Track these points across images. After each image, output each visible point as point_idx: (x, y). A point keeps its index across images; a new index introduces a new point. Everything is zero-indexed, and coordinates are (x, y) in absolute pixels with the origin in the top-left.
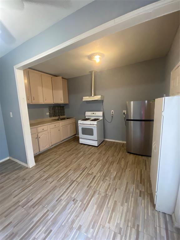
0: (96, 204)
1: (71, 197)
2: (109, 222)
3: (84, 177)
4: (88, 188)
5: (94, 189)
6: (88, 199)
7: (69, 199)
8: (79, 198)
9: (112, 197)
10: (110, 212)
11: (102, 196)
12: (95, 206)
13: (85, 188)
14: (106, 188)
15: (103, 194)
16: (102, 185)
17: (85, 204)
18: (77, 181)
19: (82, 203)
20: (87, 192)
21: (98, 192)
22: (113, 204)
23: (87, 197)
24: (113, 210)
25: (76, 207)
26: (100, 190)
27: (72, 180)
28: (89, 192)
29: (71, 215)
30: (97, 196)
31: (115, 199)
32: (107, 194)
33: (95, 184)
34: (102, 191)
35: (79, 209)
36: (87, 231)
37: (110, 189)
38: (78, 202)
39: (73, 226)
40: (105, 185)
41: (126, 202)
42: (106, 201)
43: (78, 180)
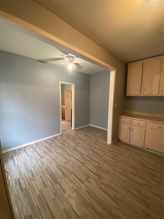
0: (56, 173)
1: (70, 161)
2: (41, 176)
3: (85, 172)
4: (71, 172)
5: (68, 176)
6: (63, 170)
7: (70, 160)
8: (66, 165)
9: (52, 187)
10: (44, 179)
11: (58, 179)
12: (54, 172)
13: (72, 170)
14: (62, 186)
15: (59, 180)
16: (69, 184)
17: (60, 167)
18: (82, 166)
19: (62, 166)
20: (68, 170)
21: (64, 178)
22: (47, 184)
23: (65, 169)
24: (44, 182)
25: (62, 163)
26: (63, 180)
27: (85, 163)
28: (67, 172)
29: (59, 161)
30: (60, 176)
31: (48, 187)
32: (57, 183)
33: (72, 179)
34: (62, 181)
35: (59, 164)
36: (47, 165)
37: (59, 189)
38: (64, 164)
39: (53, 161)
40: (67, 187)
41: (39, 195)
42: (52, 180)
43: (84, 167)
